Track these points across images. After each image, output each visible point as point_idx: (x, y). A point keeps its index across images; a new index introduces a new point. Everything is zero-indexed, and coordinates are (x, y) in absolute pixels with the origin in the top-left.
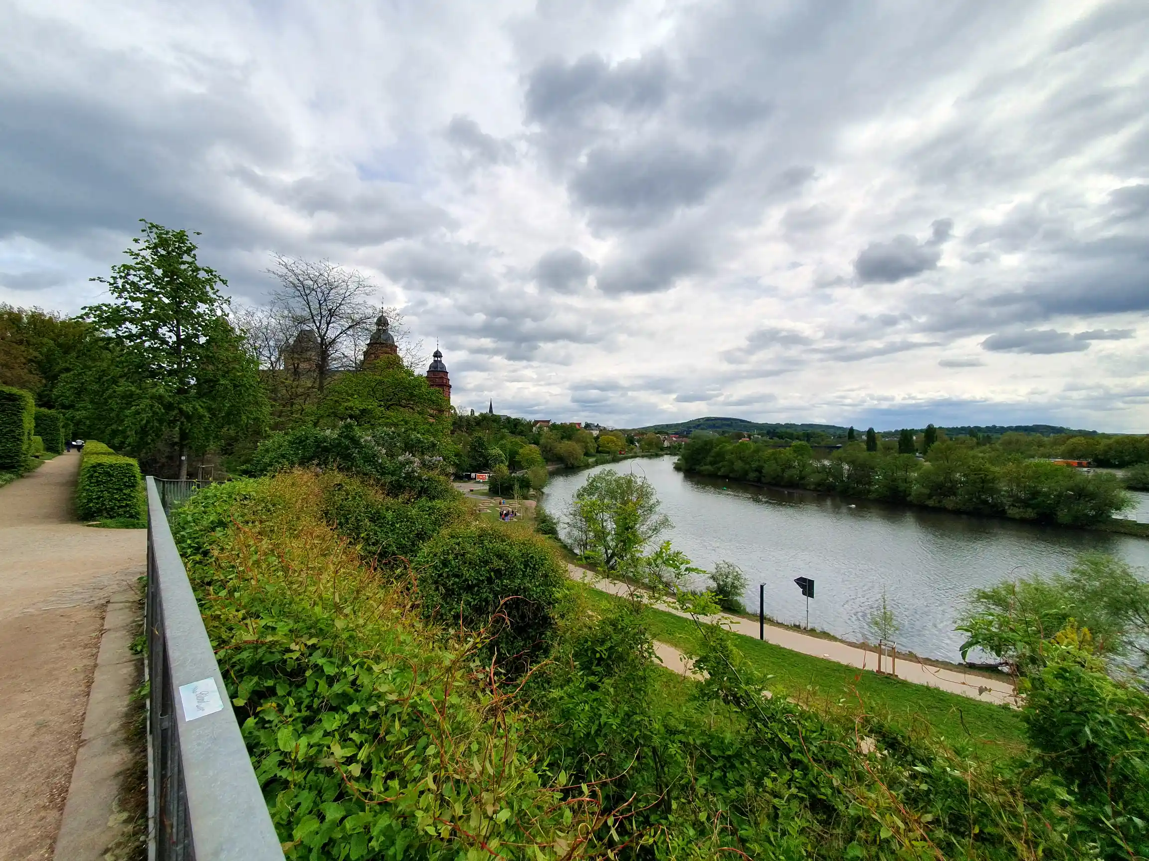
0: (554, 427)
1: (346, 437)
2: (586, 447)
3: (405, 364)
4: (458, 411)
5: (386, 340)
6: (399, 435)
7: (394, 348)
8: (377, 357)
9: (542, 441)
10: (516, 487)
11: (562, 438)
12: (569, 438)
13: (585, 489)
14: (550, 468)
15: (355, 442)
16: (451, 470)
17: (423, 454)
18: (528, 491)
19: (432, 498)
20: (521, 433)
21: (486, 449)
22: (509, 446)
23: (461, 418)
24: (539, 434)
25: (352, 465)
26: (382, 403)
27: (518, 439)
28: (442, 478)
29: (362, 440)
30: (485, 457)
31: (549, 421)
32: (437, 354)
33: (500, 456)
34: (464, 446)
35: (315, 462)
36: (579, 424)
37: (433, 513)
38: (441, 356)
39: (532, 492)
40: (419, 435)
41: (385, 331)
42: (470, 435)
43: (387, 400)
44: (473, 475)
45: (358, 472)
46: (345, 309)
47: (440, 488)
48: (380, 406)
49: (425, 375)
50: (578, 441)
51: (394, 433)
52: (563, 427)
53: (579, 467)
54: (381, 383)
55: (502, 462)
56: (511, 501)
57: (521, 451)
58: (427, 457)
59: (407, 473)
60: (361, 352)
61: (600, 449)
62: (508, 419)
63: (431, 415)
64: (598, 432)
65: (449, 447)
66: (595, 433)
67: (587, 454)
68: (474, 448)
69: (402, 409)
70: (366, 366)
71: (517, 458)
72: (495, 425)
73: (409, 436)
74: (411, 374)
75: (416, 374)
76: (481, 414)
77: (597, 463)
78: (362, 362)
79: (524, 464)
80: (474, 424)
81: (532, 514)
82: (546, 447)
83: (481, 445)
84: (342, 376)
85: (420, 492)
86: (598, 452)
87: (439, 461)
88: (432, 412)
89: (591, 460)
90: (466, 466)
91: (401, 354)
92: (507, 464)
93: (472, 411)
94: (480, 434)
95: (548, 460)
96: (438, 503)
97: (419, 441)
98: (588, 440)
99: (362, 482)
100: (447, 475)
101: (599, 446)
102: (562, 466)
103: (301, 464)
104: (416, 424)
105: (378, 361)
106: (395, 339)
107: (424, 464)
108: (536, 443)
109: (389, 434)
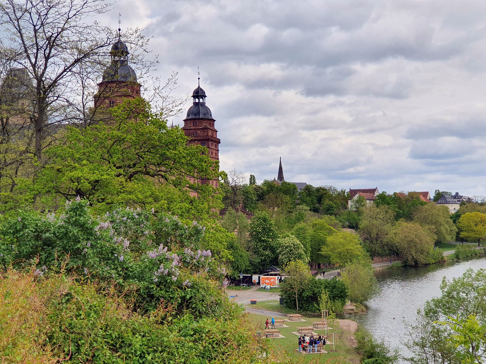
0: (383, 199)
1: (76, 224)
2: (438, 233)
3: (154, 110)
4: (230, 179)
5: (125, 77)
6: (147, 219)
7: (136, 88)
8: (112, 103)
9: (363, 223)
10: (324, 297)
11: (397, 217)
12: (409, 217)
13: (437, 303)
14: (378, 266)
15: (87, 231)
16: (224, 270)
17: (182, 246)
18: (344, 304)
19: (198, 315)
20: (329, 211)
21: (274, 237)
22: (310, 231)
23: (235, 189)
24: (358, 212)
25: (83, 265)
26: (121, 171)
27: (324, 220)
28: (212, 283)
29: (96, 229)
30: (273, 250)
31: (373, 191)
32: (199, 94)
33: (296, 247)
34: (240, 232)
35: (36, 260)
36: (425, 194)
37: (201, 339)
38: (203, 96)
39: (349, 305)
40: (175, 218)
41: (124, 63)
42: (249, 215)
43: (129, 167)
44: (255, 278)
45: (93, 276)
46: (70, 35)
47: (209, 299)
48: (118, 176)
49: (182, 125)
50: (424, 221)
51: (139, 215)
52: (397, 199)
53: (426, 265)
54: (119, 140)
55: (300, 257)
56: (315, 321)
57: (329, 239)
58: (188, 251)
59: (162, 277)
60: (91, 98)
61: (463, 234)
62: (308, 189)
63: (191, 187)
64: (457, 207)
65: (219, 235)
66: (453, 208)
67: (439, 243)
68: (256, 236)
69: (150, 179)
70: (98, 117)
71: (325, 251)
72: (287, 198)
73: (161, 220)
74: (161, 125)
75: (169, 125)
76: (266, 183)
77: (457, 259)
78: (94, 112)
79: (335, 260)
80: (255, 198)
81: (352, 342)
82: (370, 233)
83: (267, 230)
84: (66, 133)
85: (180, 306)
86: (460, 239)
87: (206, 257)
88: (192, 182)
89: (448, 253)
90: (244, 264)
91: (146, 95)
92: (307, 259)
93: (252, 178)
94: (264, 214)
95: (373, 254)
96: (206, 323)
97: (176, 227)
98: (441, 220)
99: (98, 291)
100: (218, 278)
101: (460, 230)
102: (398, 263)
103: (17, 264)
104: (170, 201)
105: (115, 108)
106: (138, 74)
107: (184, 263)
108: (354, 226)
109: (133, 218)
